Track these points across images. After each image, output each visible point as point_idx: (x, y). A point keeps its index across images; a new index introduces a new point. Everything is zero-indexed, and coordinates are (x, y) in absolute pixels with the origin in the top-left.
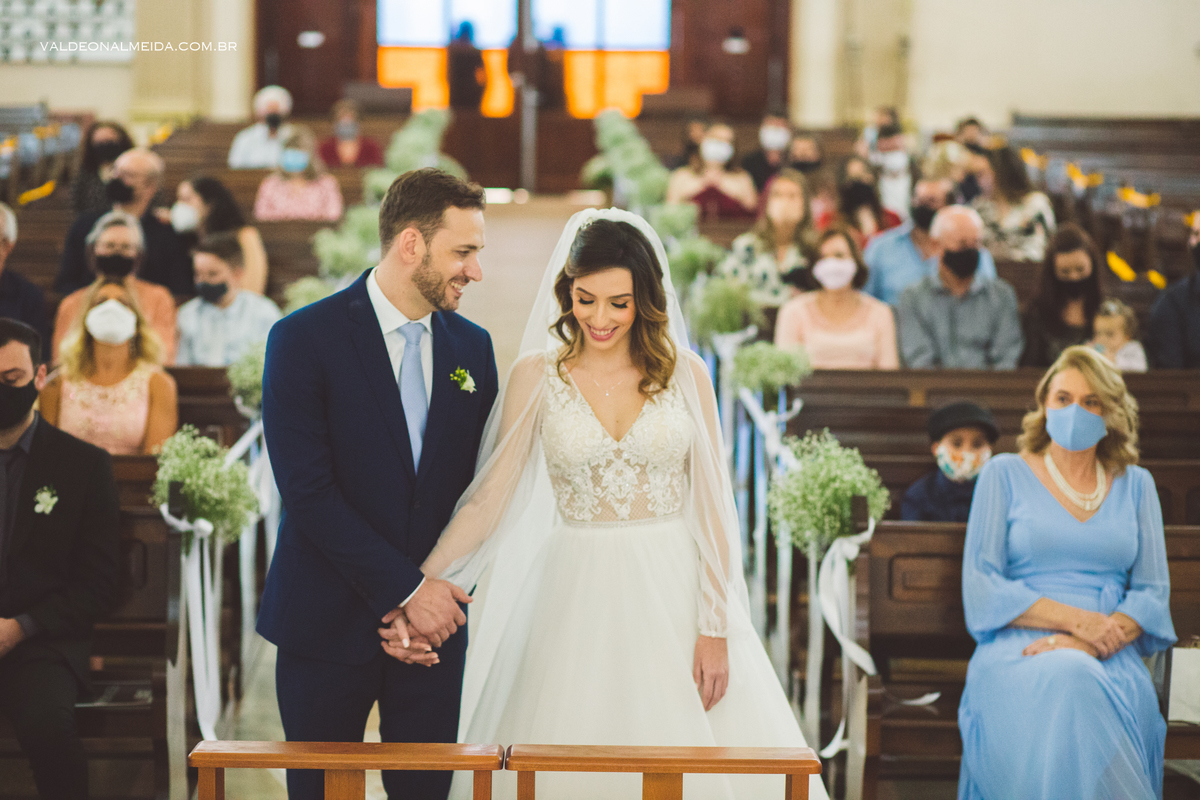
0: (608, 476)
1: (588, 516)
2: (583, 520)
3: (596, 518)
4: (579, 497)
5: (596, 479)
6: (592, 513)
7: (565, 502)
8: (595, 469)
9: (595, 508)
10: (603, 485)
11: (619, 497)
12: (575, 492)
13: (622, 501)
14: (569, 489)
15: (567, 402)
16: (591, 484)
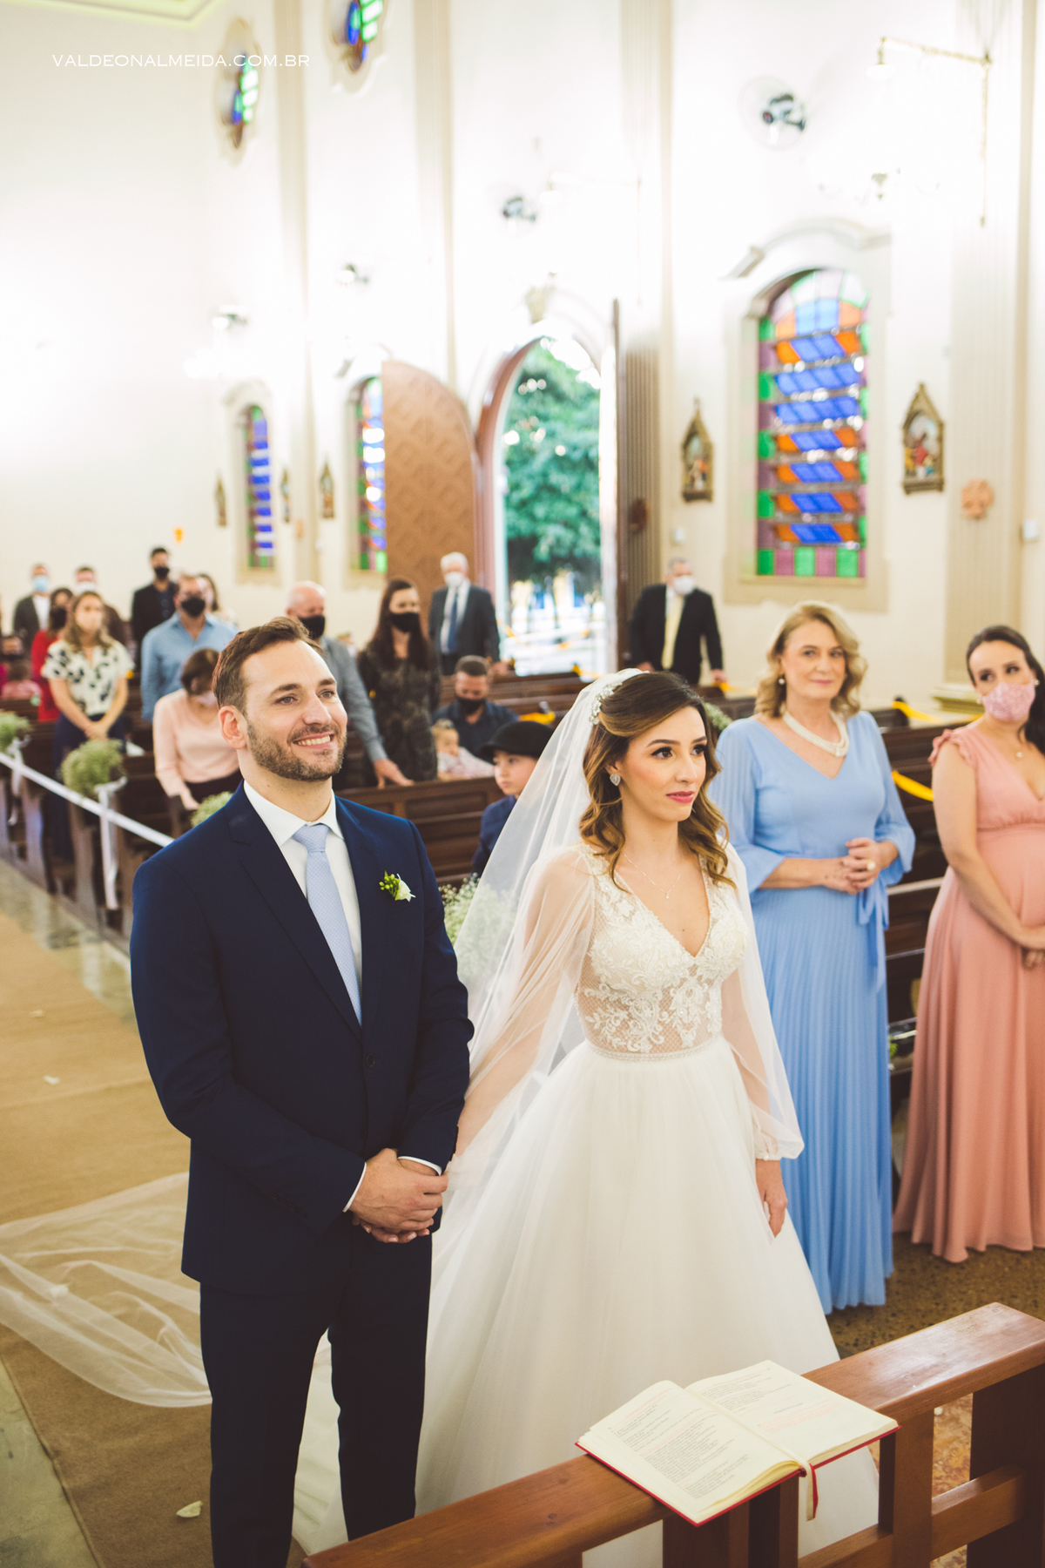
0: (678, 997)
1: (648, 1047)
2: (639, 1052)
3: (656, 1048)
4: (635, 1025)
5: (666, 1003)
6: (652, 1042)
7: (614, 1030)
8: (666, 991)
9: (656, 1037)
10: (671, 1008)
11: (686, 1021)
12: (631, 1018)
13: (688, 1027)
14: (623, 1015)
15: (632, 913)
16: (657, 1009)
